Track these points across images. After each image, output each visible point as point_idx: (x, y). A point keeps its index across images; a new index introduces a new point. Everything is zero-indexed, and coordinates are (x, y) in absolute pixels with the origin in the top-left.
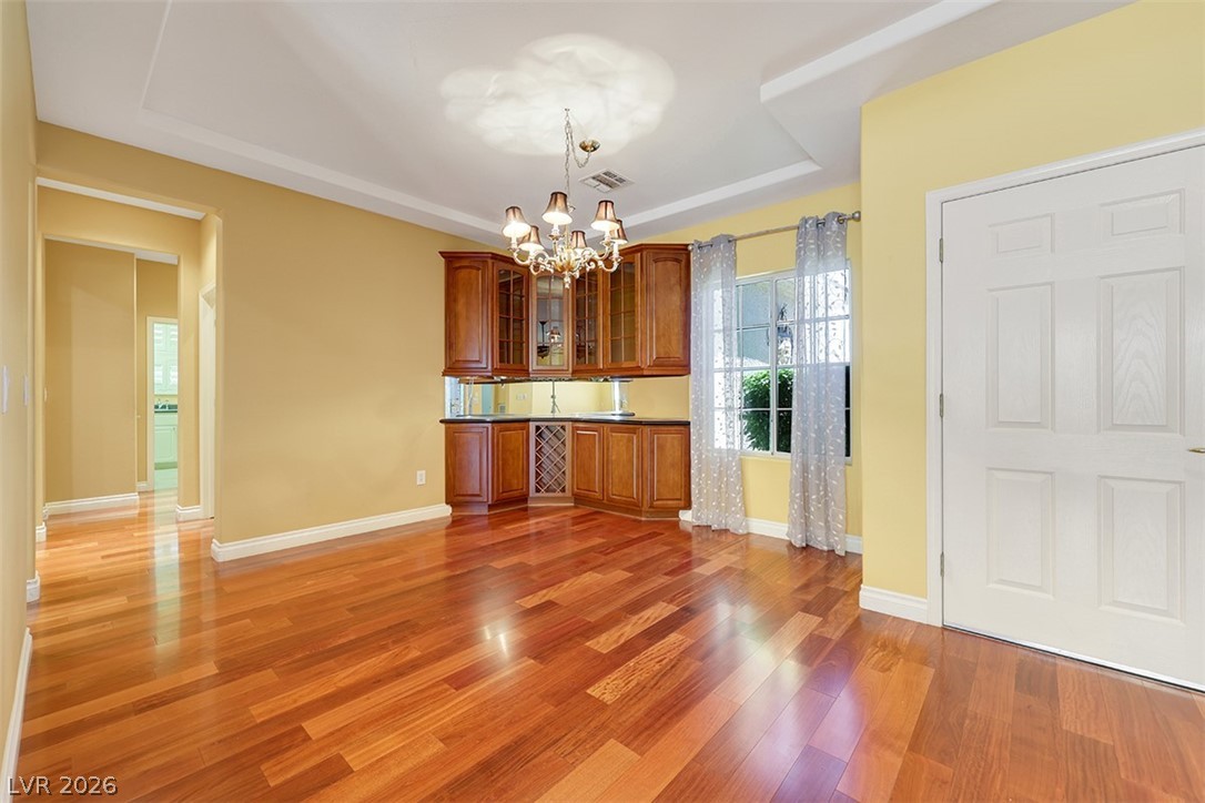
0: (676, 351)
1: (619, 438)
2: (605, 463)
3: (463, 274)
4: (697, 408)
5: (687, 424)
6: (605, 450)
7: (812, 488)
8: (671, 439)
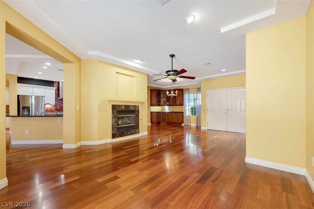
0: (182, 103)
1: (174, 114)
2: (172, 118)
3: (153, 92)
4: (184, 110)
5: (183, 112)
6: (172, 116)
7: (198, 119)
8: (181, 114)
